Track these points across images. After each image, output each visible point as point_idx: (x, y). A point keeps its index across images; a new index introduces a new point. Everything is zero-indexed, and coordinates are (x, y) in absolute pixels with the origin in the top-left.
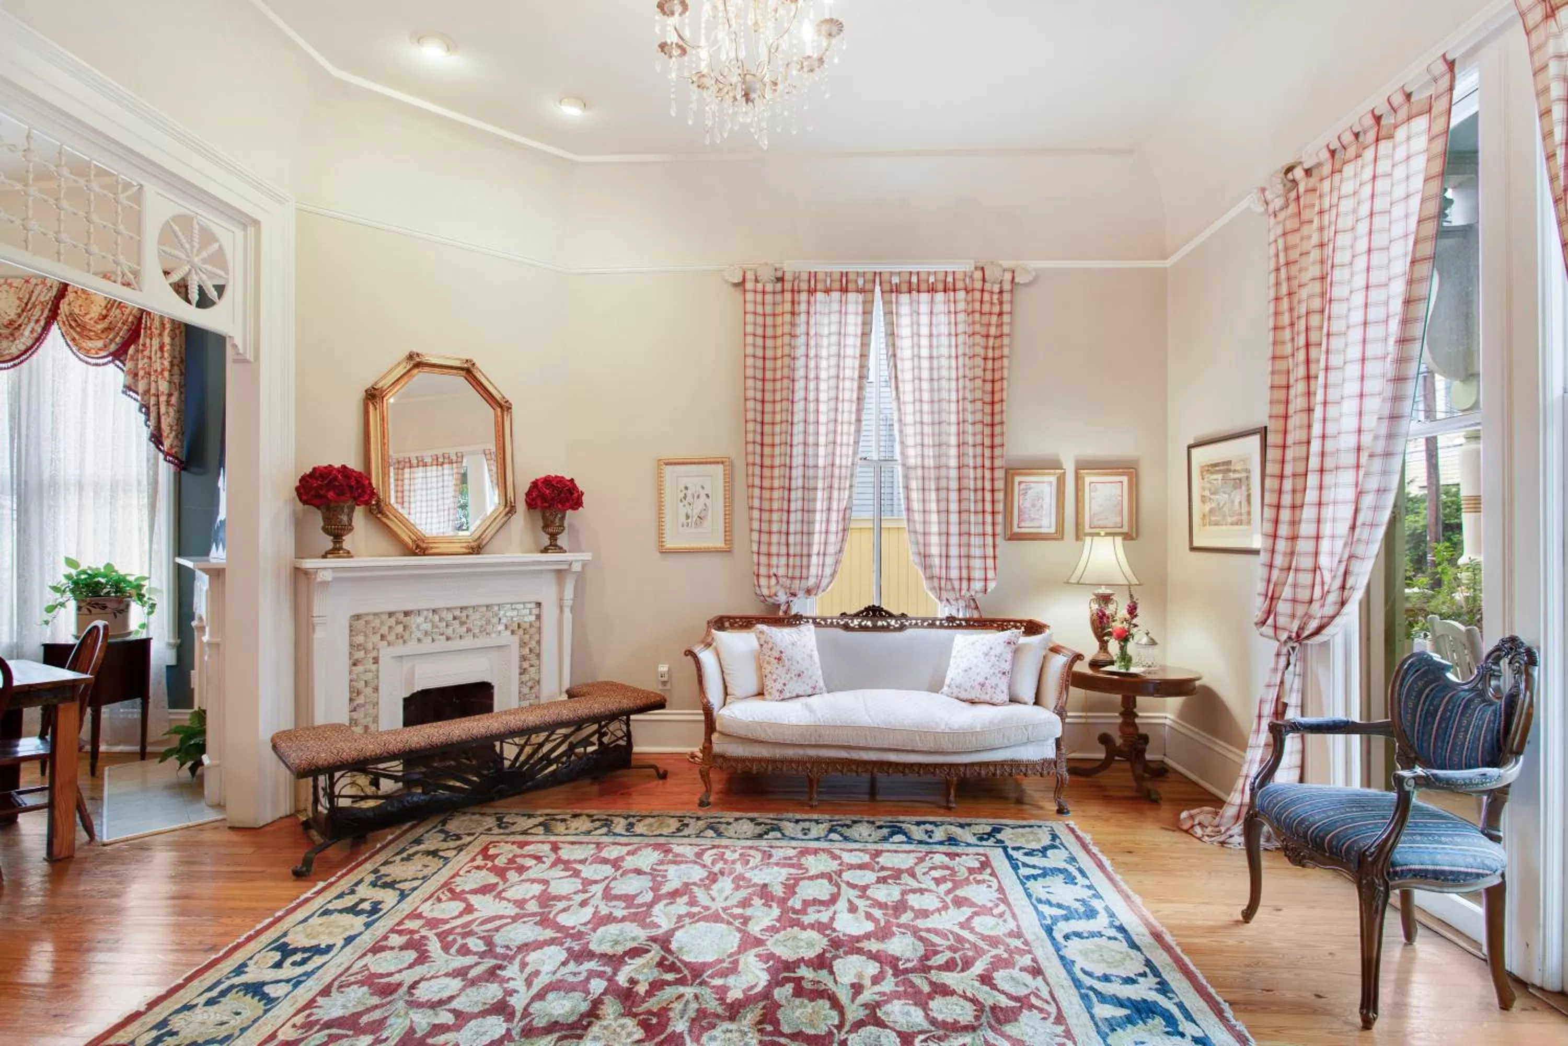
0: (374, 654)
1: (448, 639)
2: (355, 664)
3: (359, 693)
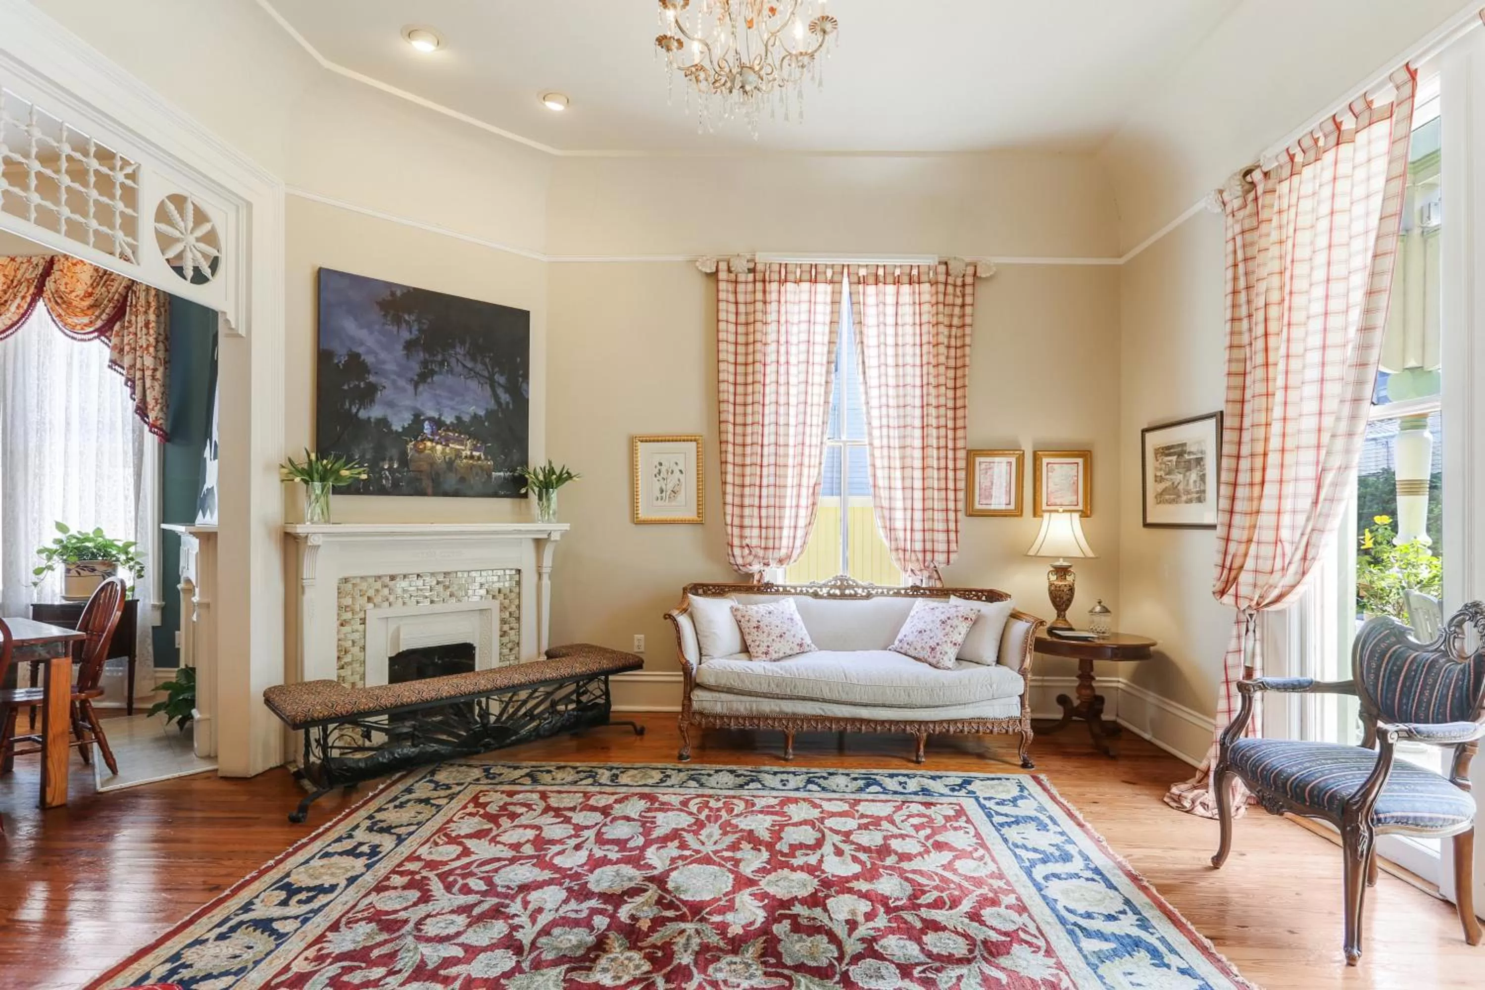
0: (362, 615)
1: (432, 602)
2: (342, 625)
3: (346, 652)
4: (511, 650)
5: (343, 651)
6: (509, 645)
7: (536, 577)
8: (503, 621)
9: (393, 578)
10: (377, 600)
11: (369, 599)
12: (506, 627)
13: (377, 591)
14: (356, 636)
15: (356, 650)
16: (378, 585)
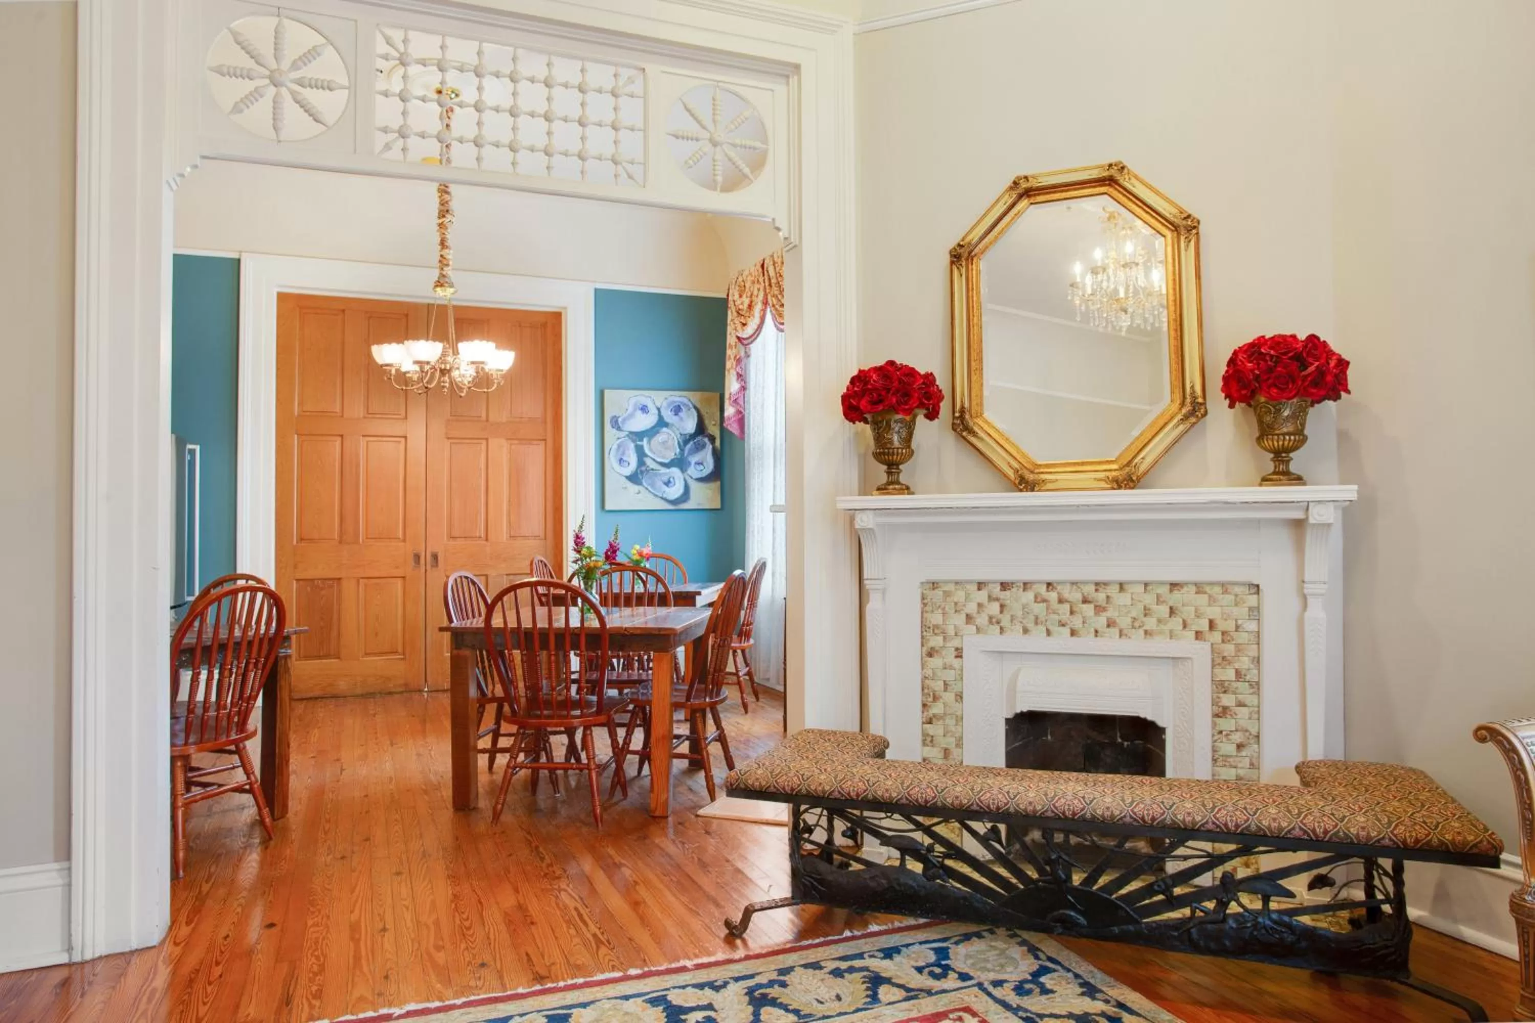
0: (956, 643)
1: (1073, 633)
2: (930, 655)
3: (936, 698)
4: (1240, 747)
5: (929, 698)
6: (1237, 737)
7: (1295, 603)
8: (1221, 687)
9: (1005, 586)
10: (982, 620)
11: (969, 618)
12: (1228, 700)
13: (980, 605)
14: (950, 675)
15: (949, 697)
16: (982, 596)
